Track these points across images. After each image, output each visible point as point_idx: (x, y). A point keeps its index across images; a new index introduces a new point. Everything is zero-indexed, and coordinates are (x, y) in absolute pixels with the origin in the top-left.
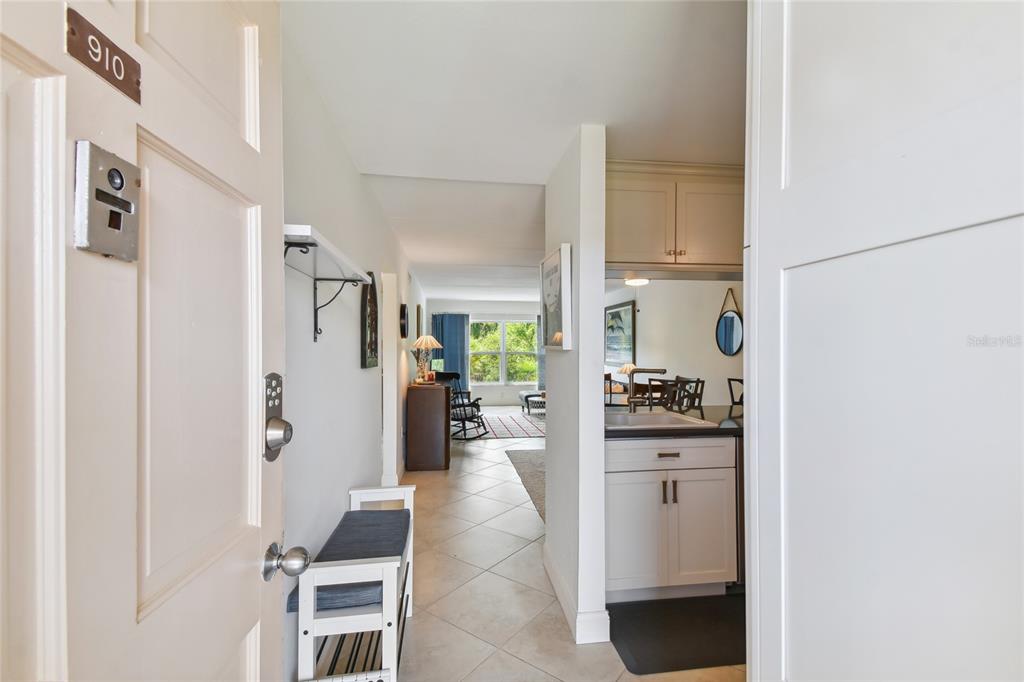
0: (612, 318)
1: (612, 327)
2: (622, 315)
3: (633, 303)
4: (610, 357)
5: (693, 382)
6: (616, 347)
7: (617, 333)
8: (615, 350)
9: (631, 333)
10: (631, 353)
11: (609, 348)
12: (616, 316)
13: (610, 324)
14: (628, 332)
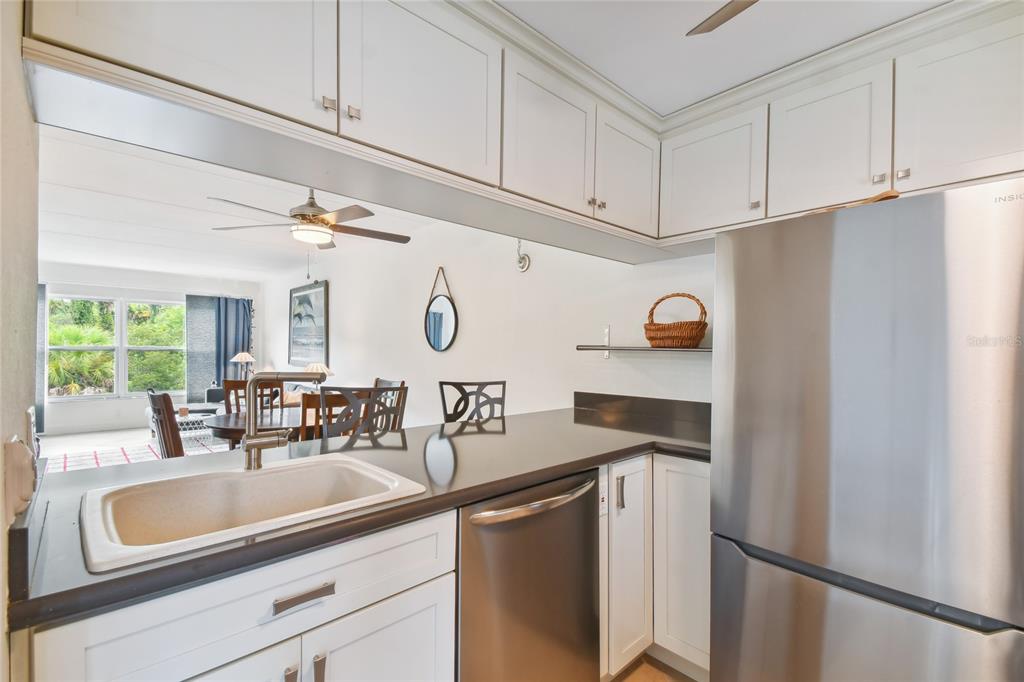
0: (300, 304)
1: (299, 316)
2: (313, 300)
3: (326, 284)
4: (297, 354)
5: (393, 389)
6: (304, 341)
7: (306, 323)
8: (303, 344)
9: (323, 324)
10: (324, 349)
11: (295, 343)
12: (305, 300)
13: (296, 313)
14: (321, 322)
